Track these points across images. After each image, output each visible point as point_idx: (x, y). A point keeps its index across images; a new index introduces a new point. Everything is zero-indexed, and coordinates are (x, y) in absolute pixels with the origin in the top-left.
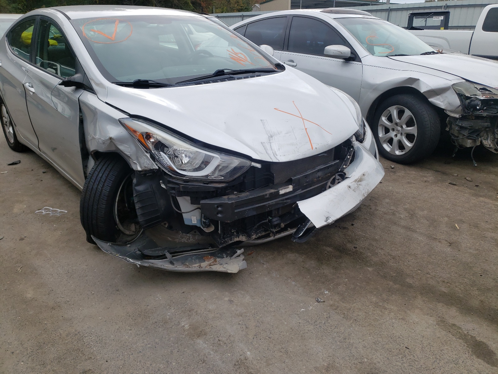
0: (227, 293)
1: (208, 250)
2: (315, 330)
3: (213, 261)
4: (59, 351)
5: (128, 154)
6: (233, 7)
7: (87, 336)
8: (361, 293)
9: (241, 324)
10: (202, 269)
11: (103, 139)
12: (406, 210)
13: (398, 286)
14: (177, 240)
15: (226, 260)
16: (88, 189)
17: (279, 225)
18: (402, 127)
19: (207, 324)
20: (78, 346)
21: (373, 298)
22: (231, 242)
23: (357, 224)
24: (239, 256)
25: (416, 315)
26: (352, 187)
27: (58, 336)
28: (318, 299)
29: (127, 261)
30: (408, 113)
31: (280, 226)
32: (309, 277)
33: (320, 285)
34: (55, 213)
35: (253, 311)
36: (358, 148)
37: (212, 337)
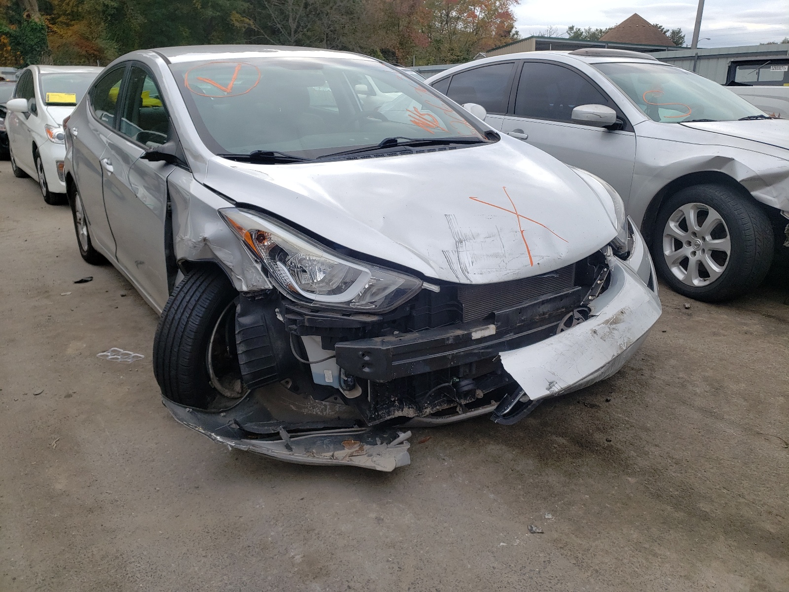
0: (374, 505)
1: (353, 429)
2: (520, 583)
3: (357, 449)
4: (84, 584)
5: (228, 264)
6: (445, 57)
7: (134, 562)
8: (612, 523)
9: (391, 561)
10: (334, 462)
11: (194, 241)
12: (705, 379)
13: (682, 514)
14: (305, 411)
15: (380, 448)
16: (167, 320)
17: (471, 393)
18: (704, 239)
19: (334, 556)
20: (116, 578)
21: (632, 532)
22: (389, 418)
23: (616, 400)
24: (402, 443)
25: (713, 572)
26: (600, 332)
27: (88, 557)
28: (532, 528)
29: (212, 439)
30: (714, 216)
31: (474, 396)
32: (520, 487)
33: (539, 502)
34: (125, 358)
35: (415, 541)
36: (617, 267)
37: (338, 580)
